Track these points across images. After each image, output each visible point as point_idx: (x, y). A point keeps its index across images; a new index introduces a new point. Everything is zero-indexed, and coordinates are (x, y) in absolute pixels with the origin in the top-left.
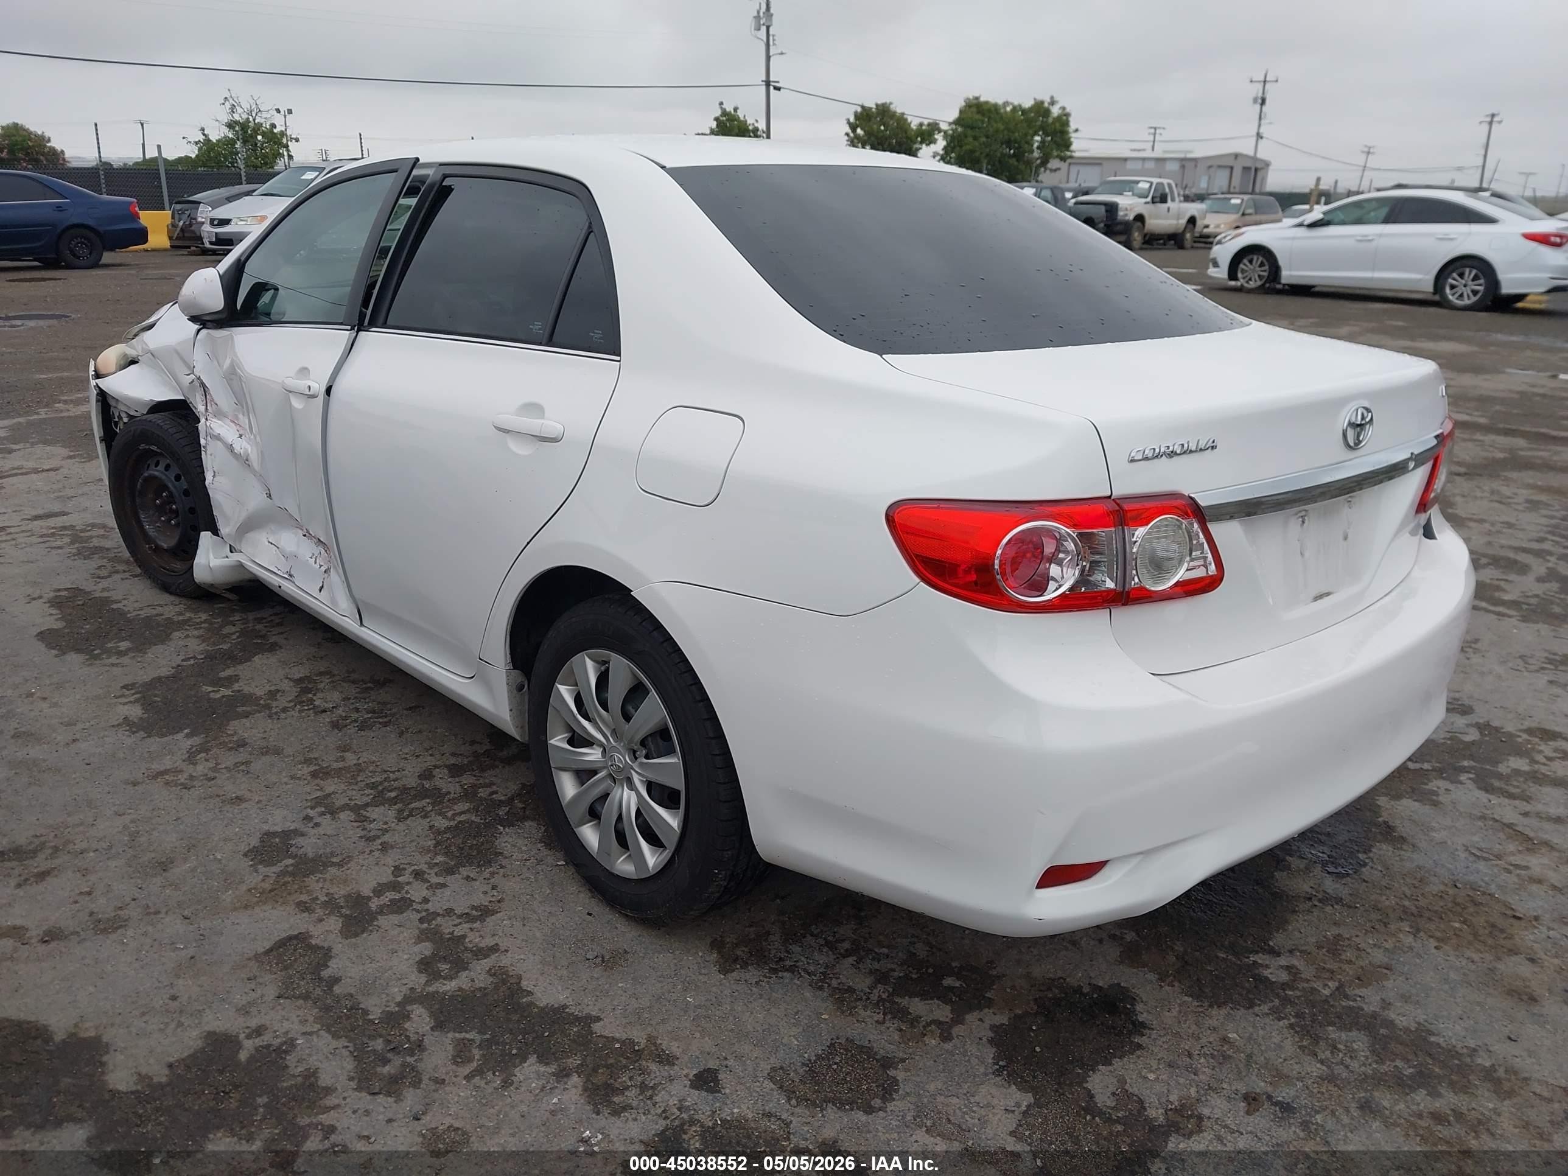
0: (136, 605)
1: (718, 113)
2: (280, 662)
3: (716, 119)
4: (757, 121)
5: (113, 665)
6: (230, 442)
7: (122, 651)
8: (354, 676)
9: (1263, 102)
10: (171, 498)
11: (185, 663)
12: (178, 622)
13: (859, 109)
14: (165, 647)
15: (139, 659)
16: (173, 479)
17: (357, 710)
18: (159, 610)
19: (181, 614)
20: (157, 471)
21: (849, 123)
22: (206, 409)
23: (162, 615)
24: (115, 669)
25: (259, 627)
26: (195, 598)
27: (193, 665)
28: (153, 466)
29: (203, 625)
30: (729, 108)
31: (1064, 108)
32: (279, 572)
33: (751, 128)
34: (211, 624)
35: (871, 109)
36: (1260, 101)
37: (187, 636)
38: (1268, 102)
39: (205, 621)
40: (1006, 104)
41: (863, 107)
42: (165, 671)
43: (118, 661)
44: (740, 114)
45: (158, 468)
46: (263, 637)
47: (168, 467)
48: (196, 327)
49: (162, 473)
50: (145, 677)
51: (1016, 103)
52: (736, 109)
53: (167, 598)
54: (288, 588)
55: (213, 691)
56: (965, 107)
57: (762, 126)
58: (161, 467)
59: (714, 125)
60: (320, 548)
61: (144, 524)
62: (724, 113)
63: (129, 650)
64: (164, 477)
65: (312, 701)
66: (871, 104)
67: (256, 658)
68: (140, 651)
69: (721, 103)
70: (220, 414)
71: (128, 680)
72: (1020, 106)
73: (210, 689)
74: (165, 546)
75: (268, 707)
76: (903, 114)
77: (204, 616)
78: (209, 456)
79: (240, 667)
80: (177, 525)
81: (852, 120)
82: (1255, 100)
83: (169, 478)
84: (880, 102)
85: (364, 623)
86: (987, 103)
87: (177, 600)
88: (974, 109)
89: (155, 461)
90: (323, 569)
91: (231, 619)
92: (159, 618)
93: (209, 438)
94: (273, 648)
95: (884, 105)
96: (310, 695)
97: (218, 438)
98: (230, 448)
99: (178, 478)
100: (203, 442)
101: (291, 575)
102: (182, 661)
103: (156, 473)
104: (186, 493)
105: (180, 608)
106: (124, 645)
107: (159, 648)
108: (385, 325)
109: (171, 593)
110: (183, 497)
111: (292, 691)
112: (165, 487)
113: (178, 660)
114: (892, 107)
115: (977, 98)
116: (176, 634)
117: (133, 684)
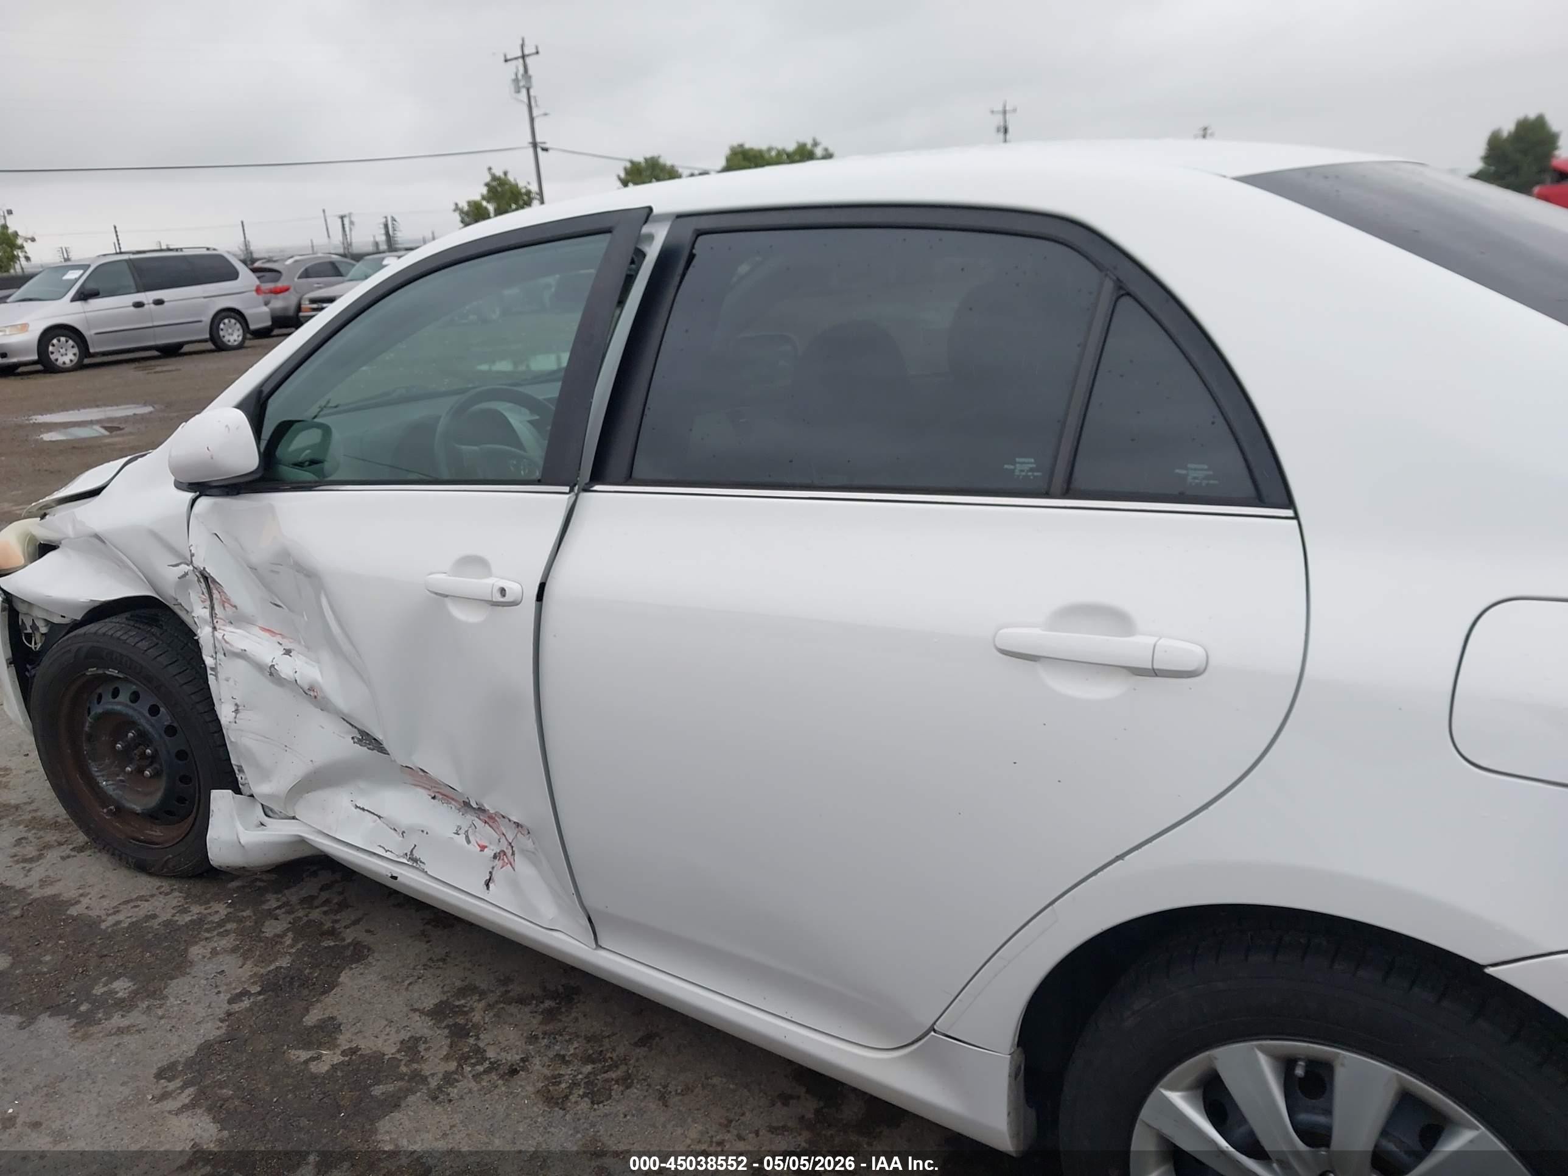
0: (105, 903)
1: (488, 178)
2: (385, 978)
3: (487, 185)
4: (529, 183)
5: (121, 1031)
6: (268, 661)
7: (123, 1000)
8: (516, 989)
9: (1006, 131)
10: (143, 738)
11: (236, 1007)
12: (186, 925)
13: (628, 165)
14: (188, 978)
15: (160, 1012)
16: (148, 715)
17: (562, 1059)
18: (145, 908)
19: (184, 911)
20: (121, 704)
21: (620, 179)
22: (213, 615)
23: (154, 916)
24: (126, 1038)
25: (315, 915)
26: (190, 878)
27: (250, 1009)
28: (107, 697)
29: (229, 926)
30: (499, 173)
31: (826, 150)
32: (388, 855)
33: (523, 190)
34: (240, 921)
35: (639, 163)
36: (1002, 130)
37: (214, 953)
38: (1010, 130)
39: (228, 918)
40: (770, 150)
41: (632, 162)
42: (212, 1030)
43: (125, 1022)
44: (511, 178)
45: (118, 699)
46: (332, 933)
47: (135, 697)
48: (190, 495)
49: (127, 706)
50: (184, 1047)
51: (780, 147)
52: (505, 174)
53: (145, 884)
54: (410, 879)
55: (312, 1059)
56: (731, 155)
57: (534, 188)
58: (124, 697)
59: (485, 191)
60: (468, 817)
61: (100, 779)
62: (494, 178)
63: (134, 995)
64: (131, 712)
65: (479, 1051)
66: (639, 158)
67: (344, 978)
68: (152, 995)
69: (490, 169)
70: (239, 620)
71: (160, 1059)
72: (784, 150)
73: (304, 1055)
74: (138, 809)
75: (416, 1078)
76: (673, 166)
77: (221, 909)
78: (223, 683)
79: (329, 999)
80: (156, 775)
81: (623, 175)
82: (998, 130)
83: (139, 713)
84: (648, 156)
85: (599, 943)
86: (752, 150)
87: (166, 885)
88: (740, 156)
89: (111, 689)
90: (489, 852)
91: (266, 907)
92: (155, 923)
93: (220, 656)
94: (359, 954)
95: (652, 159)
96: (472, 1041)
97: (242, 655)
98: (272, 672)
99: (154, 710)
100: (209, 661)
101: (416, 860)
102: (230, 1002)
103: (118, 708)
104: (171, 731)
105: (176, 899)
106: (122, 987)
107: (180, 981)
108: (629, 479)
109: (151, 874)
110: (166, 738)
111: (439, 1041)
112: (131, 724)
113: (221, 1005)
114: (662, 161)
115: (741, 146)
116: (196, 951)
117: (172, 1066)
